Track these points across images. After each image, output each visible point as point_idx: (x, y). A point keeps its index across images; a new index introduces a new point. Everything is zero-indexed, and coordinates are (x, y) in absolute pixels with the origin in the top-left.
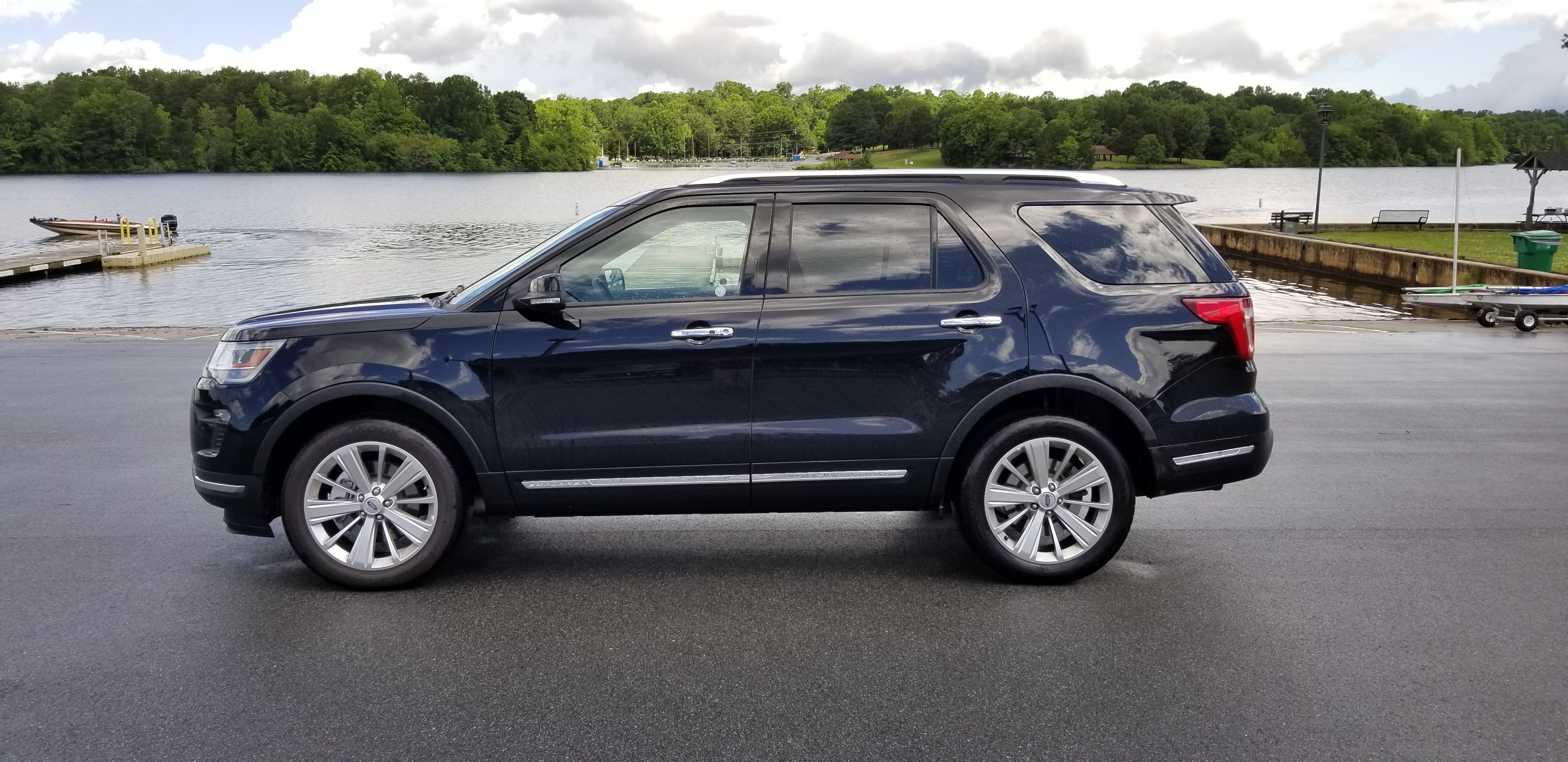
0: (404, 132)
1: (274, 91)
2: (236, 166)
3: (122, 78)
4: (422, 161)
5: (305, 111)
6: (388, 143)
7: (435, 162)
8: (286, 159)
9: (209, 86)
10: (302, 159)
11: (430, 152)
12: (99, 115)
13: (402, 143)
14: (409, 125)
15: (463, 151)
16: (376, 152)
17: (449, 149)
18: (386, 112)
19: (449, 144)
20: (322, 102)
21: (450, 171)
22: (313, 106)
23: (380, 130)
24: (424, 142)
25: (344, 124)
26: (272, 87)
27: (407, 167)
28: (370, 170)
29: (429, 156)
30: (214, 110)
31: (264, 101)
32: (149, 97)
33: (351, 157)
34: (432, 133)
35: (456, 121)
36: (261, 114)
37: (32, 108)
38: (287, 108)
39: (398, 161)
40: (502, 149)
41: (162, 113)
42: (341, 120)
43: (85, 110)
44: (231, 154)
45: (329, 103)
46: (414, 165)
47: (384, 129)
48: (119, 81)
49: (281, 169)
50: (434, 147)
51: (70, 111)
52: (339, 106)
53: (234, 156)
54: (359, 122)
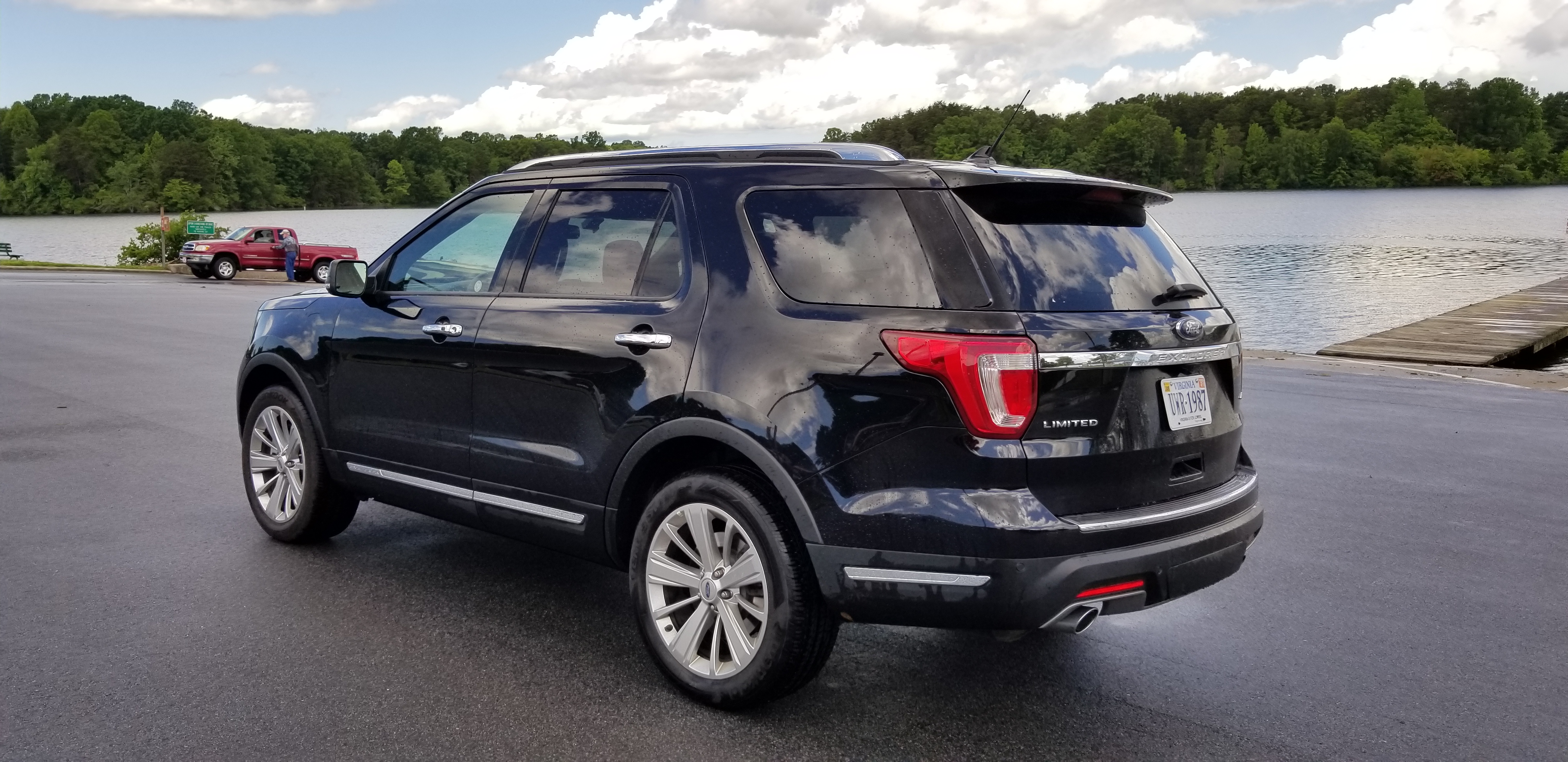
0: (1426, 144)
1: (1290, 108)
2: (1242, 183)
3: (1149, 105)
4: (1442, 174)
5: (1319, 126)
6: (1405, 157)
7: (1459, 175)
8: (1293, 176)
9: (1228, 107)
10: (1309, 175)
11: (1453, 165)
12: (1124, 139)
13: (1421, 156)
14: (1433, 136)
15: (1495, 163)
16: (1390, 166)
17: (1477, 161)
18: (1408, 123)
19: (1478, 155)
20: (1338, 116)
21: (1477, 185)
22: (1328, 121)
23: (1399, 142)
24: (1448, 154)
25: (1358, 138)
26: (1289, 104)
27: (1424, 181)
28: (1381, 186)
29: (1452, 169)
30: (1227, 130)
31: (1279, 118)
32: (1169, 121)
33: (1362, 172)
34: (1459, 144)
35: (1490, 130)
36: (1273, 132)
37: (1068, 136)
38: (1301, 124)
39: (1414, 175)
40: (1545, 159)
41: (1179, 136)
42: (1357, 134)
43: (1112, 136)
44: (1238, 171)
45: (1346, 118)
46: (1432, 180)
47: (1403, 142)
48: (1146, 108)
49: (1287, 186)
50: (1459, 159)
51: (1099, 137)
52: (1356, 119)
53: (1241, 174)
54: (1376, 136)
